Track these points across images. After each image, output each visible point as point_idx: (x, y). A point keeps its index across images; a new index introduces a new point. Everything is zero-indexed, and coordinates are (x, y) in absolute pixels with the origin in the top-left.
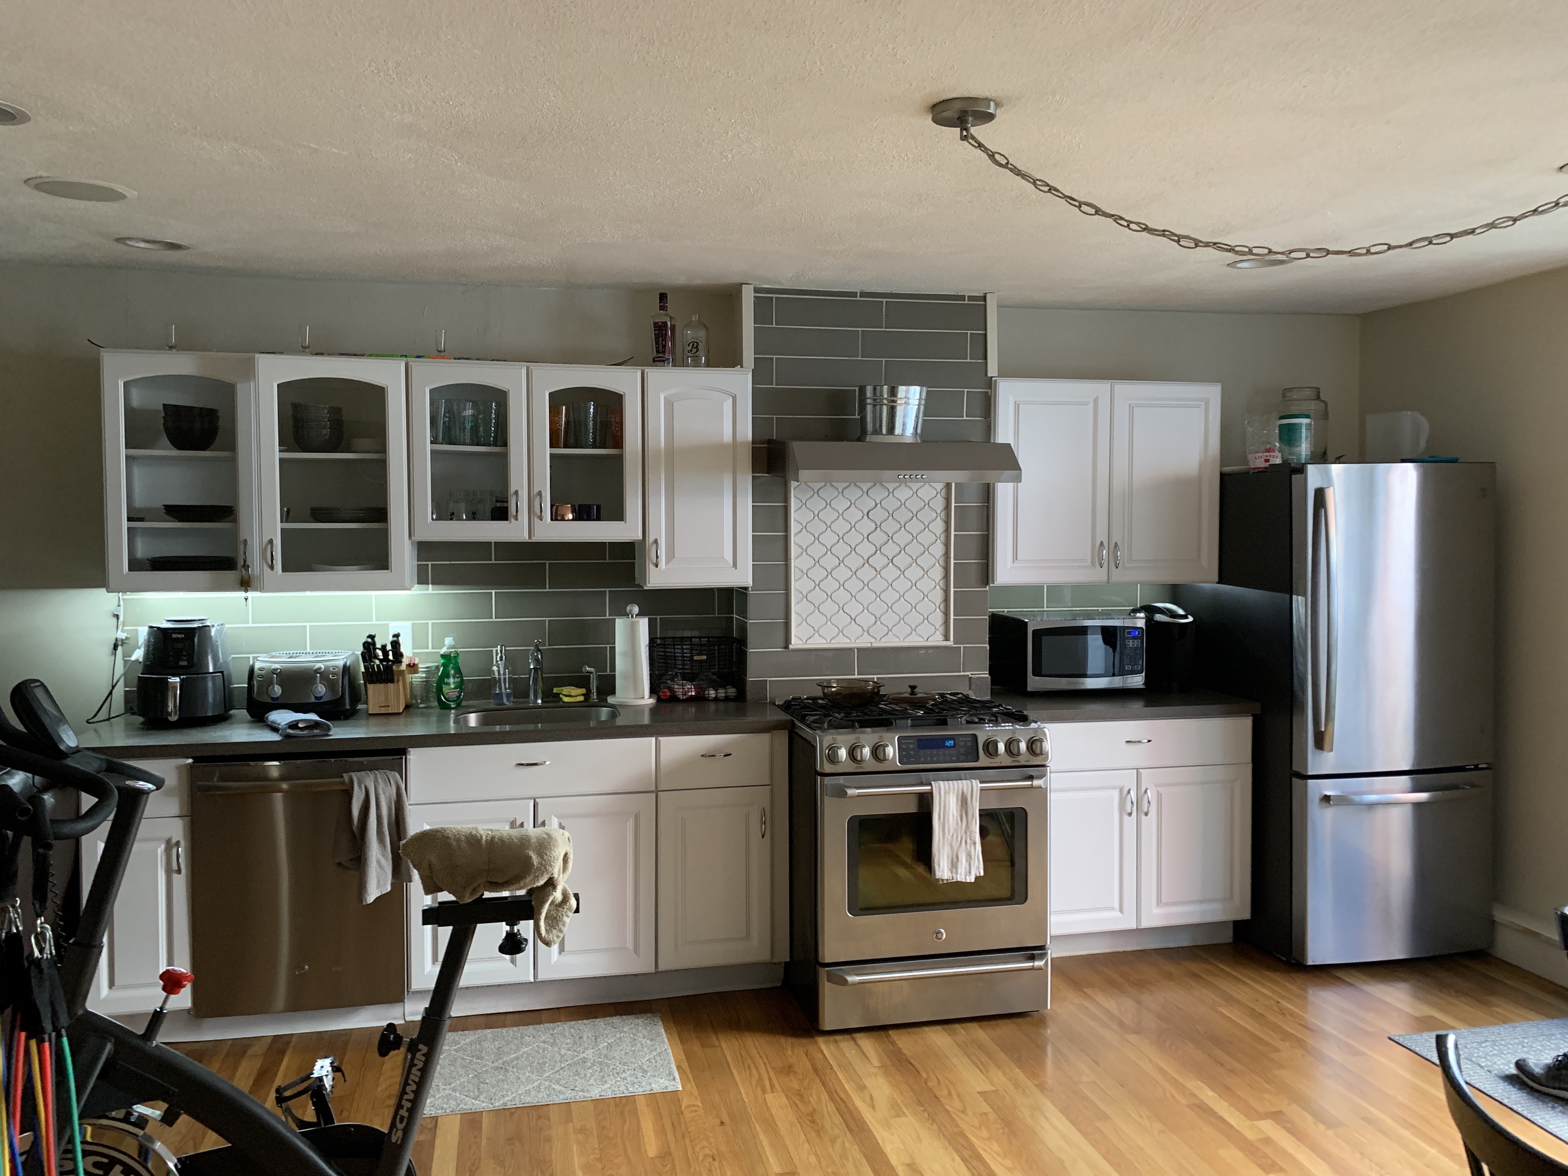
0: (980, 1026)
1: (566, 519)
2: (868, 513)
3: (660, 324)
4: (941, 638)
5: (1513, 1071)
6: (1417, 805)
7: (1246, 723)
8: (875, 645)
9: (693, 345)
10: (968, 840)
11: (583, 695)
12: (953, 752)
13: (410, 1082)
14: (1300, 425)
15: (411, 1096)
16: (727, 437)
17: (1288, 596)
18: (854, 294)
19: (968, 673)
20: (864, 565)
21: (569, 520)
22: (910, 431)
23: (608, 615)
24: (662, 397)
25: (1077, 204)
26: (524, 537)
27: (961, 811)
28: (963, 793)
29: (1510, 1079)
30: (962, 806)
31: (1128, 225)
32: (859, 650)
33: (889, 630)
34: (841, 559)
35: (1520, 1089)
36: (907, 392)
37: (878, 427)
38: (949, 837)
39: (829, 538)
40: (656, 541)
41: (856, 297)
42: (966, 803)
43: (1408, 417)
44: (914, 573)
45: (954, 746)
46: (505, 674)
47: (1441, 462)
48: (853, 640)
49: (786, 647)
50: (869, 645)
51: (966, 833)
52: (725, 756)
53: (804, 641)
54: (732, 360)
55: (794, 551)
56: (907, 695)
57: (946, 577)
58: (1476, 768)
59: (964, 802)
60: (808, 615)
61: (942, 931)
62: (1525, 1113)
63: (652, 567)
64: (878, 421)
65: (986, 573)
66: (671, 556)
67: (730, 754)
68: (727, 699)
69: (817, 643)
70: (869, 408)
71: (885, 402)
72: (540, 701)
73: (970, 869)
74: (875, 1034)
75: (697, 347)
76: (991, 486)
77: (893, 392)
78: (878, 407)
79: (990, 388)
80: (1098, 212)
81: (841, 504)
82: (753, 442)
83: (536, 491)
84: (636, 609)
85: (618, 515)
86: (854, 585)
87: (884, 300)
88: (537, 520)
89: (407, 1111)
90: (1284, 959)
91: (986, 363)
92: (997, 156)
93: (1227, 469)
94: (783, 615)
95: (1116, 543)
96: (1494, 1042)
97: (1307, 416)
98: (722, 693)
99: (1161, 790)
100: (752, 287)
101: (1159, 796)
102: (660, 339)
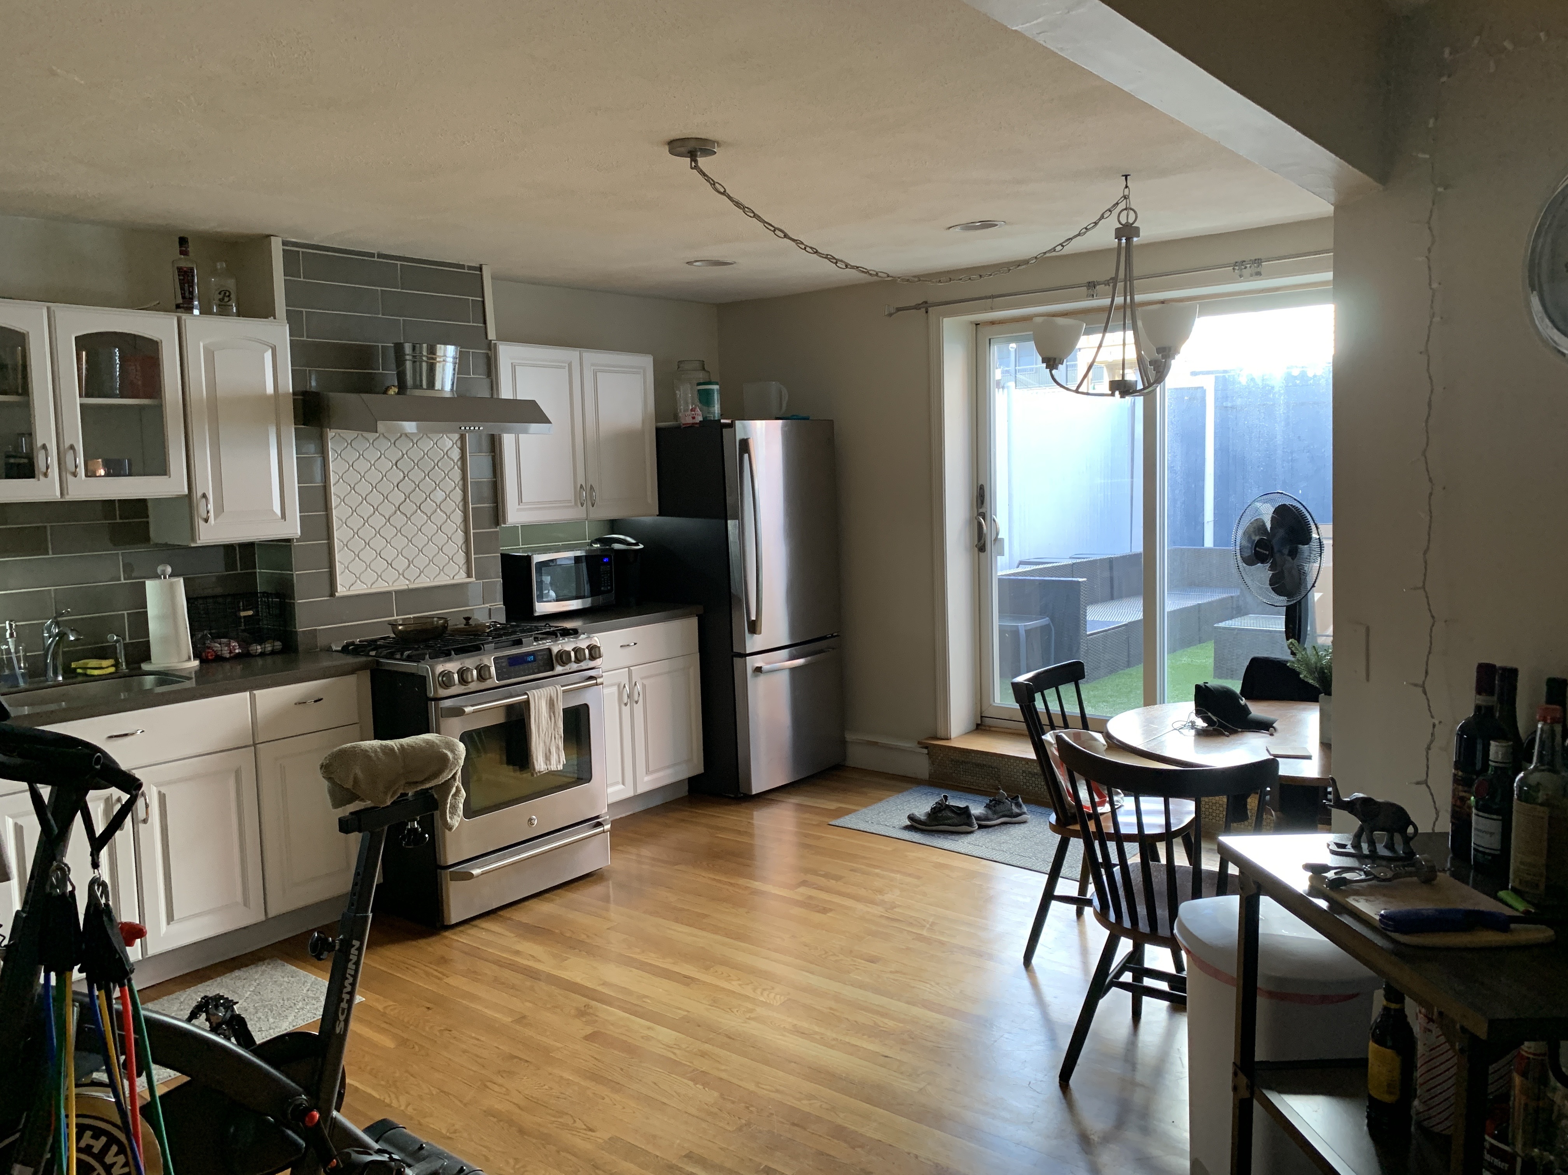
0: (567, 890)
1: (98, 475)
2: (396, 463)
3: (185, 269)
4: (464, 575)
5: (908, 823)
6: (793, 670)
7: (694, 622)
8: (411, 586)
9: (225, 293)
10: (557, 736)
11: (112, 666)
12: (535, 665)
13: (348, 976)
14: (713, 390)
15: (349, 989)
16: (270, 389)
17: (723, 521)
18: (372, 255)
19: (487, 605)
20: (395, 512)
21: (100, 476)
22: (448, 387)
23: (122, 578)
24: (201, 345)
25: (773, 229)
26: (56, 496)
27: (550, 713)
28: (551, 697)
29: (907, 828)
30: (550, 708)
31: (805, 248)
32: (396, 592)
33: (421, 572)
34: (375, 507)
35: (916, 832)
36: (445, 350)
37: (418, 383)
38: (543, 736)
39: (364, 488)
40: (204, 496)
41: (374, 257)
42: (553, 705)
43: (774, 386)
44: (440, 516)
45: (535, 660)
46: (17, 651)
47: (801, 419)
48: (391, 584)
49: (332, 594)
50: (406, 587)
51: (554, 730)
52: (315, 701)
53: (348, 588)
54: (265, 311)
55: (334, 501)
56: (463, 626)
57: (466, 520)
58: (832, 636)
59: (551, 704)
60: (350, 563)
61: (534, 817)
62: (928, 843)
63: (202, 523)
64: (418, 375)
65: (497, 514)
66: (220, 509)
67: (321, 699)
68: (273, 653)
69: (360, 589)
70: (408, 365)
71: (424, 358)
72: (60, 678)
73: (559, 758)
74: (493, 916)
75: (229, 296)
76: (497, 438)
77: (432, 351)
78: (418, 363)
79: (490, 350)
80: (786, 236)
81: (373, 455)
82: (294, 393)
83: (67, 445)
84: (169, 570)
85: (162, 470)
86: (389, 532)
87: (399, 263)
88: (70, 478)
89: (347, 1002)
90: (732, 796)
91: (486, 328)
92: (717, 185)
93: (662, 424)
94: (327, 564)
95: (591, 486)
96: (884, 812)
97: (717, 384)
98: (269, 648)
99: (645, 682)
100: (280, 240)
101: (644, 686)
102: (186, 285)
